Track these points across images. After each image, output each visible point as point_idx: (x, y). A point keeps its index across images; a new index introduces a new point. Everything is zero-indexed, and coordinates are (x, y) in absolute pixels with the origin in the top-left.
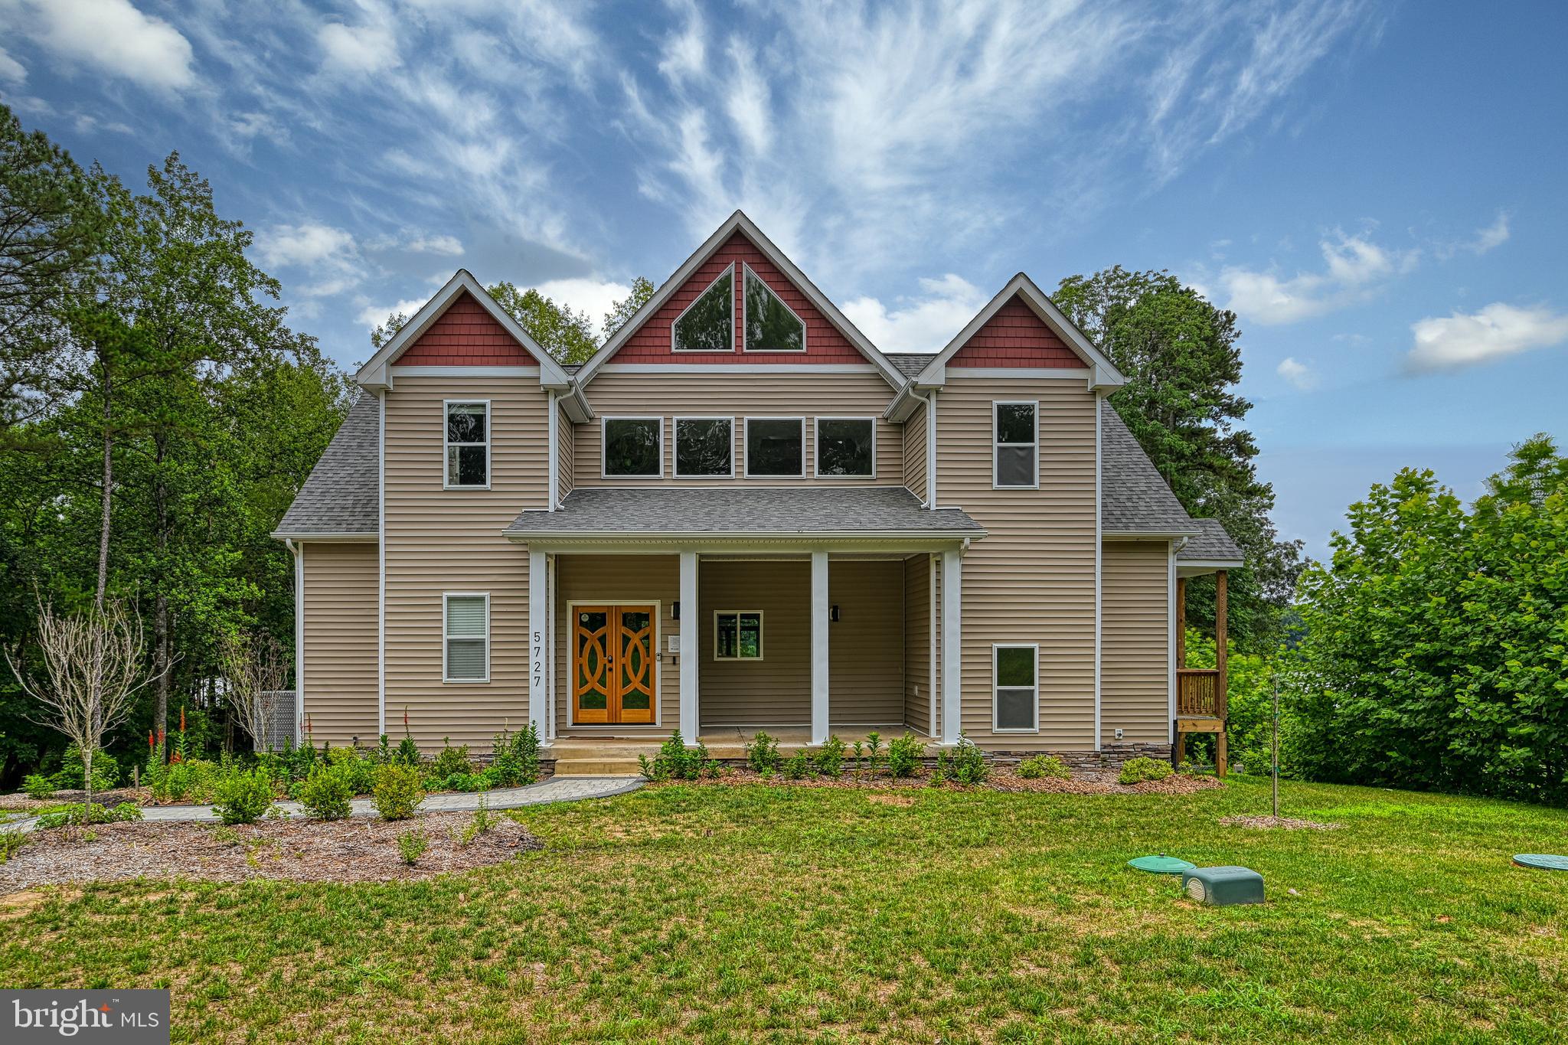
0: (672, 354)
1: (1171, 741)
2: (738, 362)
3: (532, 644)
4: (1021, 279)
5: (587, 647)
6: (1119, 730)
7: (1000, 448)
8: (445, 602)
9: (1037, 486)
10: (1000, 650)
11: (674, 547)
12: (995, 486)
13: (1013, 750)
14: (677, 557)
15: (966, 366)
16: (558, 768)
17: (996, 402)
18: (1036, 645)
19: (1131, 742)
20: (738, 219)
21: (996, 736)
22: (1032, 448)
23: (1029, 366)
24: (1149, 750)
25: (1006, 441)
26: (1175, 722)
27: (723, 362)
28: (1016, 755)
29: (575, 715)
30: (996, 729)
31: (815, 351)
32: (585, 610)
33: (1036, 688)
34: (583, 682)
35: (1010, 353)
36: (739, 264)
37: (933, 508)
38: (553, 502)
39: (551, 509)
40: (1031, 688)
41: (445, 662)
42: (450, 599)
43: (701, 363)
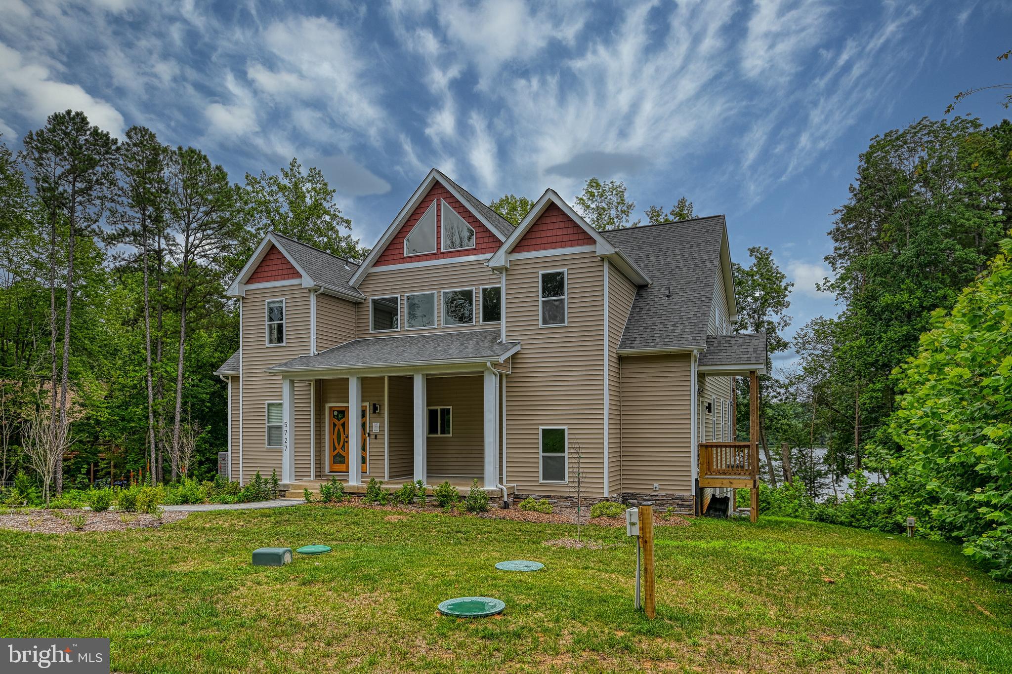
0: (404, 258)
1: (693, 493)
2: (439, 258)
3: (284, 429)
4: (550, 193)
5: (336, 429)
6: (656, 484)
7: (543, 302)
8: (266, 406)
9: (566, 324)
10: (543, 430)
11: (346, 373)
12: (541, 326)
13: (553, 494)
14: (347, 380)
15: (524, 251)
16: (287, 494)
17: (541, 272)
18: (566, 427)
19: (664, 493)
20: (434, 174)
21: (542, 485)
22: (562, 301)
23: (562, 247)
24: (677, 499)
25: (548, 297)
26: (696, 480)
27: (431, 259)
28: (554, 498)
29: (330, 467)
30: (541, 481)
31: (480, 246)
32: (336, 409)
33: (566, 455)
34: (335, 449)
35: (550, 240)
36: (438, 200)
37: (504, 342)
38: (313, 350)
39: (312, 355)
40: (562, 455)
41: (266, 438)
42: (269, 405)
43: (419, 261)
